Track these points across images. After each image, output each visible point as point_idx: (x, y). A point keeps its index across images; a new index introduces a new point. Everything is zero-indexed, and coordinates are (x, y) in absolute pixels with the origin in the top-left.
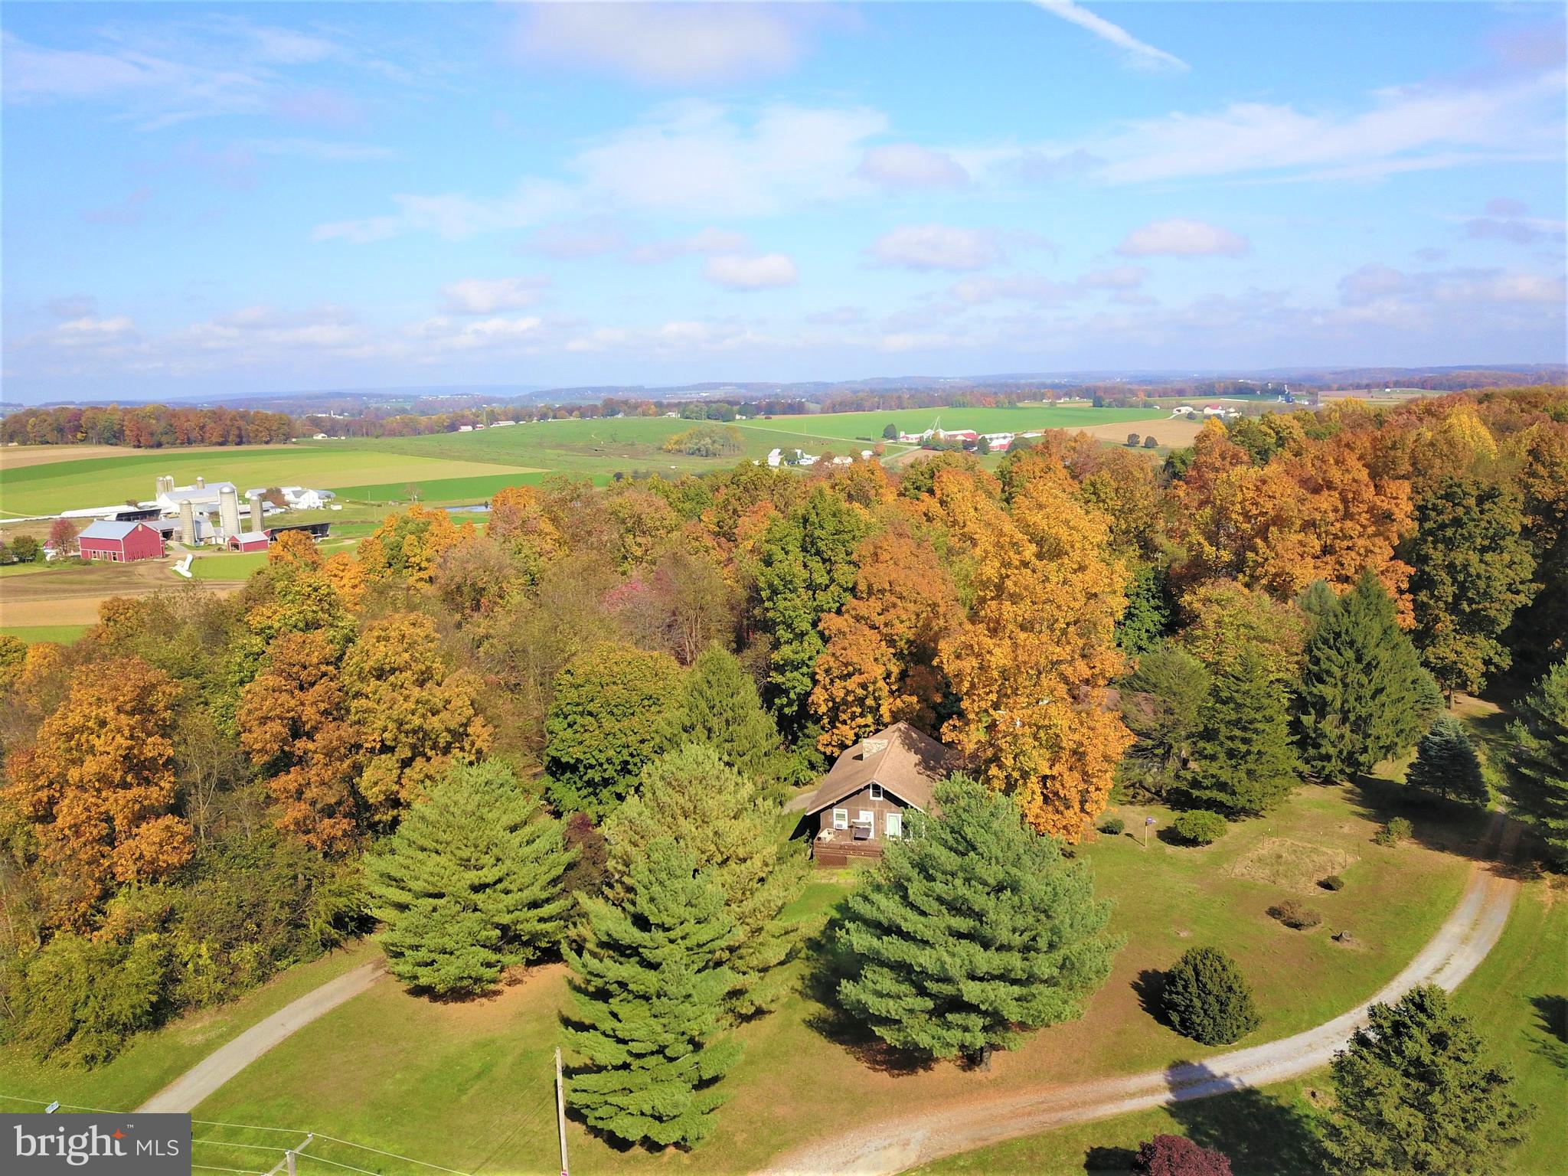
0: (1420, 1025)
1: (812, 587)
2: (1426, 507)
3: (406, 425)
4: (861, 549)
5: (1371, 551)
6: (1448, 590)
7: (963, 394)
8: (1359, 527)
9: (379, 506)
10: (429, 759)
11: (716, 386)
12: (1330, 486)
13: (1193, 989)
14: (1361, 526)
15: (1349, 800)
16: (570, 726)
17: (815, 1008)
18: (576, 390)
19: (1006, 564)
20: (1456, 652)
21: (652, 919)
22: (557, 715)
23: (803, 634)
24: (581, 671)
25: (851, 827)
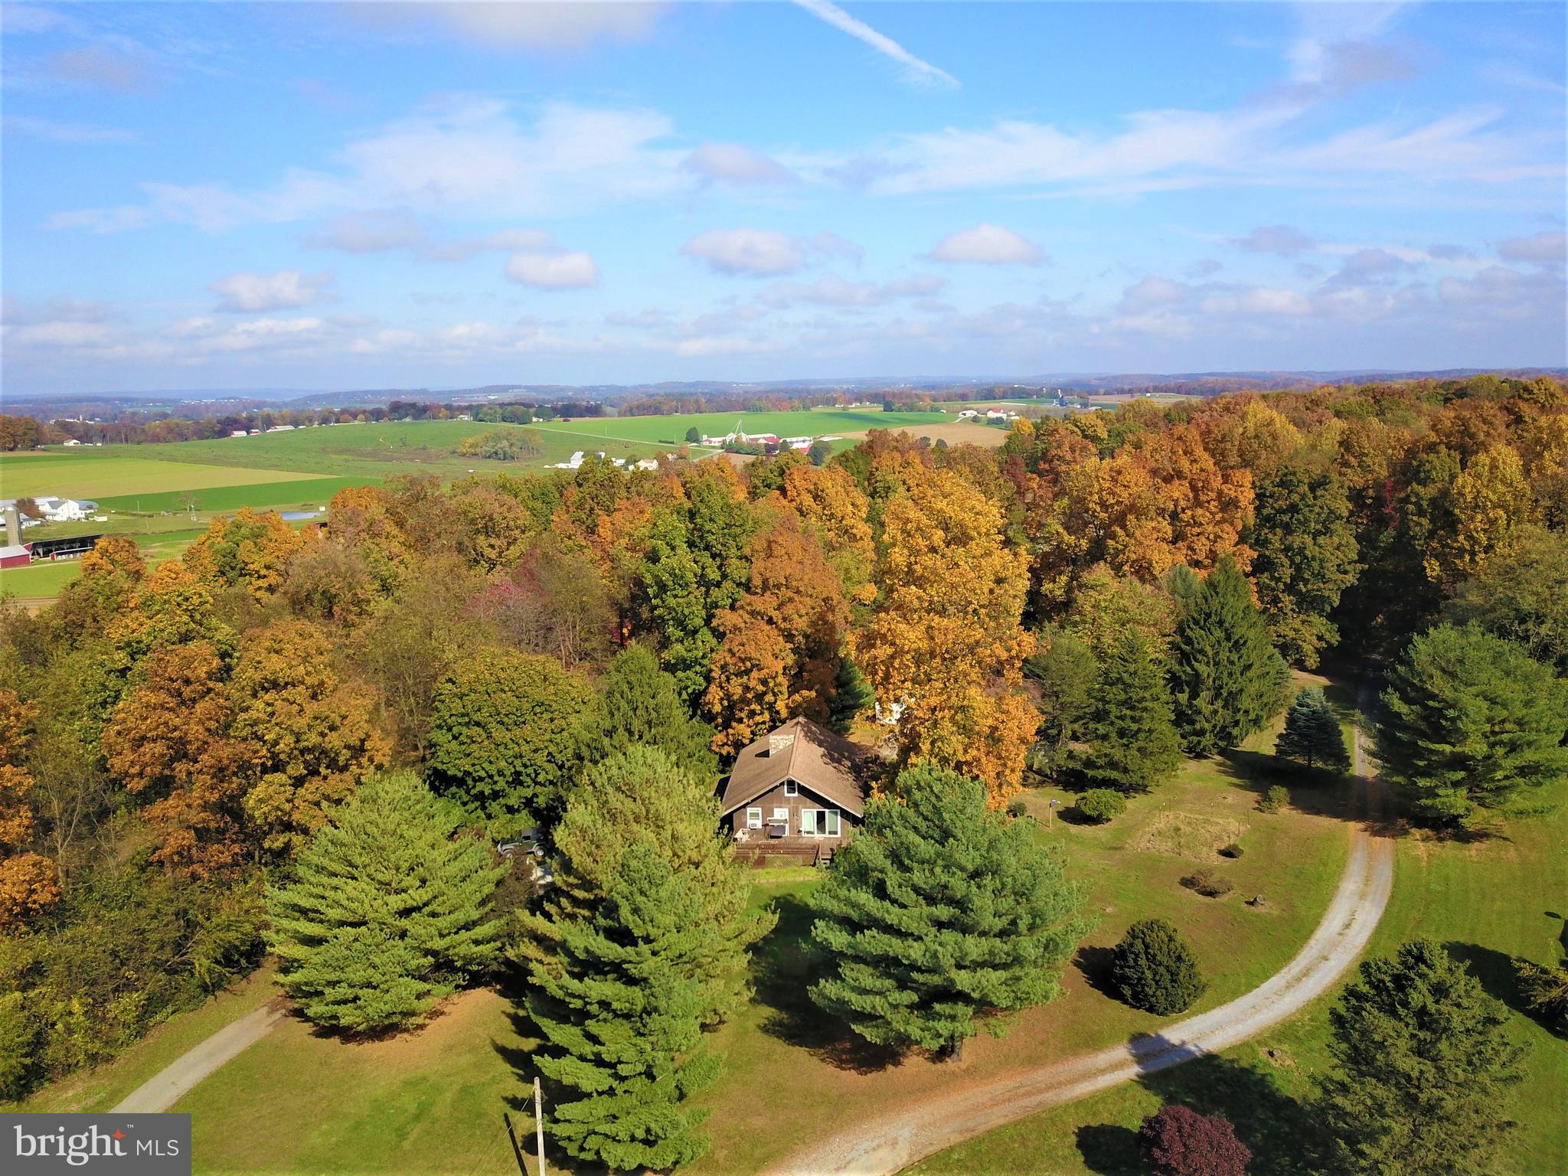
0: (1422, 976)
1: (703, 581)
2: (1264, 495)
3: (171, 431)
4: (753, 544)
5: (1220, 537)
6: (1287, 573)
7: (759, 399)
8: (1208, 514)
9: (150, 516)
10: (325, 778)
11: (504, 389)
12: (1179, 475)
13: (1143, 962)
14: (1211, 513)
15: (1224, 772)
16: (455, 738)
17: (767, 1012)
18: (354, 394)
19: (914, 552)
20: (1295, 630)
21: (637, 933)
22: (440, 727)
23: (695, 632)
24: (465, 679)
25: (765, 825)
